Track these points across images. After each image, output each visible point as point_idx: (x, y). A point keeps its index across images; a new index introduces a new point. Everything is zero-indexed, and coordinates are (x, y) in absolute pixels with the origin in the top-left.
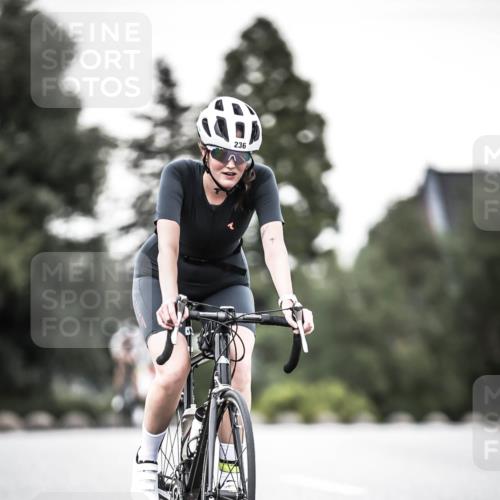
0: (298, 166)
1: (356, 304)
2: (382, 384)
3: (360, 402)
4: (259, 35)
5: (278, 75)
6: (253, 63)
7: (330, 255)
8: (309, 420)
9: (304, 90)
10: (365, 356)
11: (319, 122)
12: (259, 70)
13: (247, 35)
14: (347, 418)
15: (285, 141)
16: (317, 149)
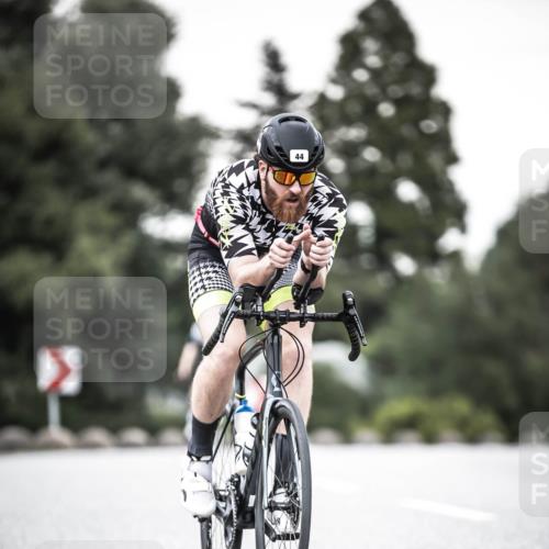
0: (419, 159)
1: (484, 311)
2: (512, 400)
3: (487, 419)
4: (378, 14)
5: (399, 59)
6: (370, 45)
7: (456, 257)
8: (430, 439)
9: (428, 75)
10: (494, 368)
11: (445, 110)
12: (377, 53)
13: (364, 15)
14: (472, 437)
15: (406, 131)
16: (443, 141)
